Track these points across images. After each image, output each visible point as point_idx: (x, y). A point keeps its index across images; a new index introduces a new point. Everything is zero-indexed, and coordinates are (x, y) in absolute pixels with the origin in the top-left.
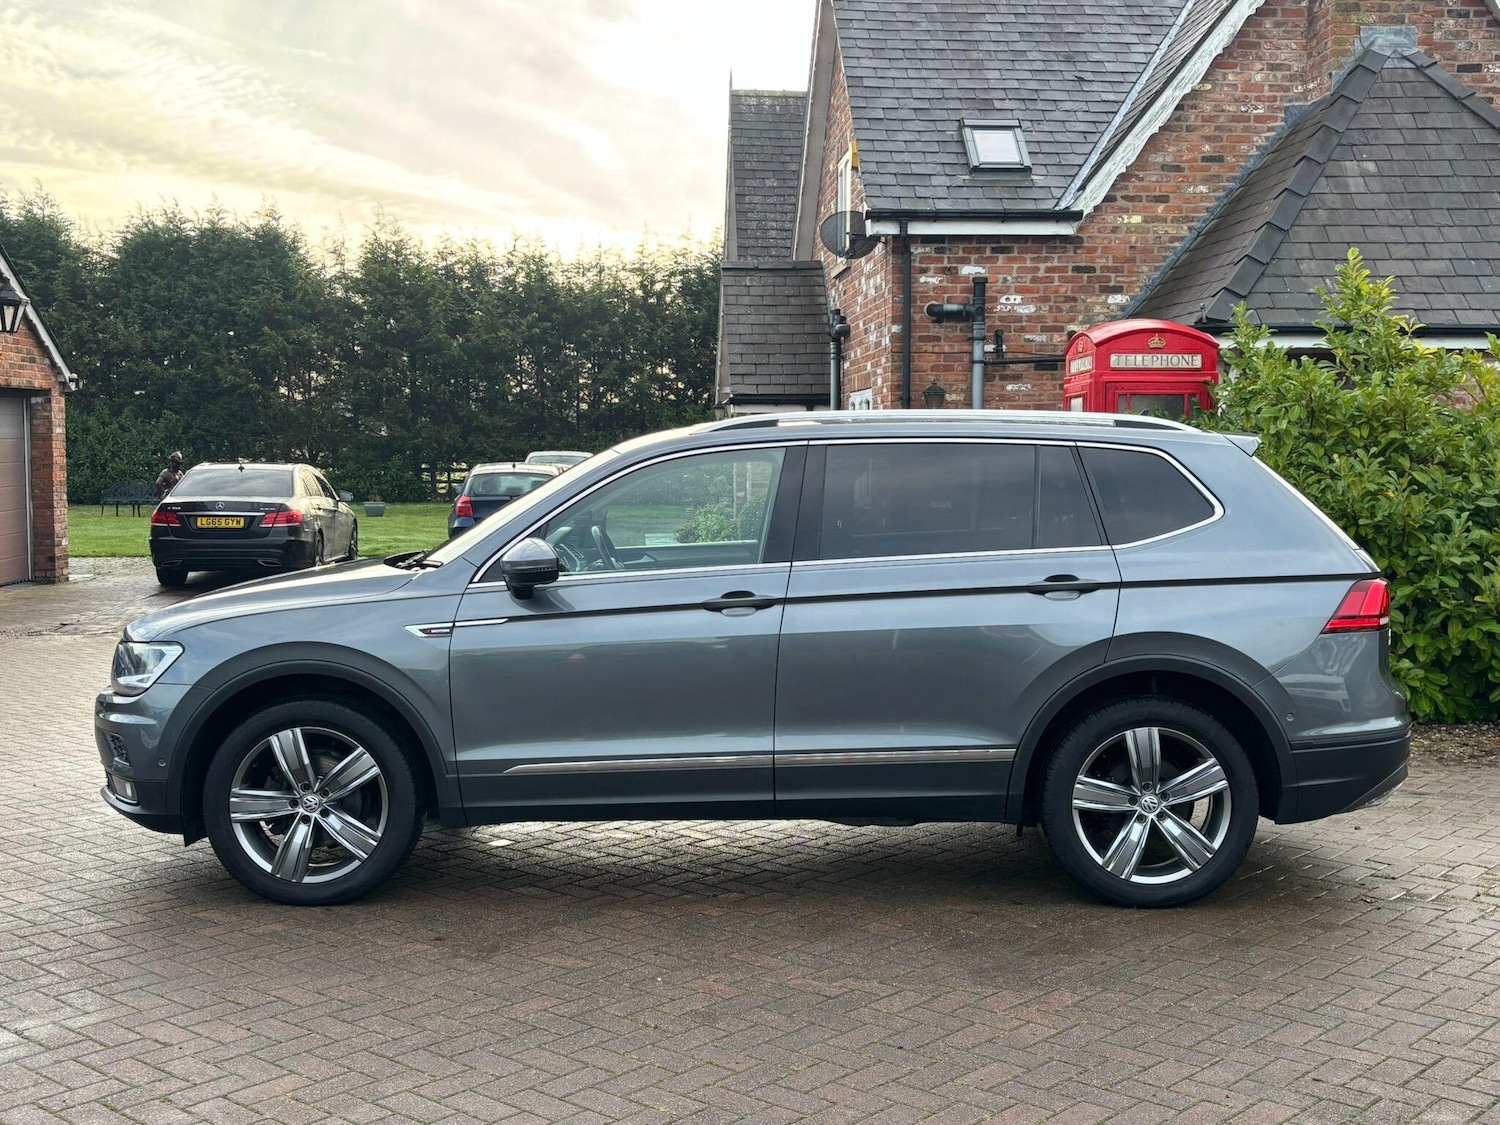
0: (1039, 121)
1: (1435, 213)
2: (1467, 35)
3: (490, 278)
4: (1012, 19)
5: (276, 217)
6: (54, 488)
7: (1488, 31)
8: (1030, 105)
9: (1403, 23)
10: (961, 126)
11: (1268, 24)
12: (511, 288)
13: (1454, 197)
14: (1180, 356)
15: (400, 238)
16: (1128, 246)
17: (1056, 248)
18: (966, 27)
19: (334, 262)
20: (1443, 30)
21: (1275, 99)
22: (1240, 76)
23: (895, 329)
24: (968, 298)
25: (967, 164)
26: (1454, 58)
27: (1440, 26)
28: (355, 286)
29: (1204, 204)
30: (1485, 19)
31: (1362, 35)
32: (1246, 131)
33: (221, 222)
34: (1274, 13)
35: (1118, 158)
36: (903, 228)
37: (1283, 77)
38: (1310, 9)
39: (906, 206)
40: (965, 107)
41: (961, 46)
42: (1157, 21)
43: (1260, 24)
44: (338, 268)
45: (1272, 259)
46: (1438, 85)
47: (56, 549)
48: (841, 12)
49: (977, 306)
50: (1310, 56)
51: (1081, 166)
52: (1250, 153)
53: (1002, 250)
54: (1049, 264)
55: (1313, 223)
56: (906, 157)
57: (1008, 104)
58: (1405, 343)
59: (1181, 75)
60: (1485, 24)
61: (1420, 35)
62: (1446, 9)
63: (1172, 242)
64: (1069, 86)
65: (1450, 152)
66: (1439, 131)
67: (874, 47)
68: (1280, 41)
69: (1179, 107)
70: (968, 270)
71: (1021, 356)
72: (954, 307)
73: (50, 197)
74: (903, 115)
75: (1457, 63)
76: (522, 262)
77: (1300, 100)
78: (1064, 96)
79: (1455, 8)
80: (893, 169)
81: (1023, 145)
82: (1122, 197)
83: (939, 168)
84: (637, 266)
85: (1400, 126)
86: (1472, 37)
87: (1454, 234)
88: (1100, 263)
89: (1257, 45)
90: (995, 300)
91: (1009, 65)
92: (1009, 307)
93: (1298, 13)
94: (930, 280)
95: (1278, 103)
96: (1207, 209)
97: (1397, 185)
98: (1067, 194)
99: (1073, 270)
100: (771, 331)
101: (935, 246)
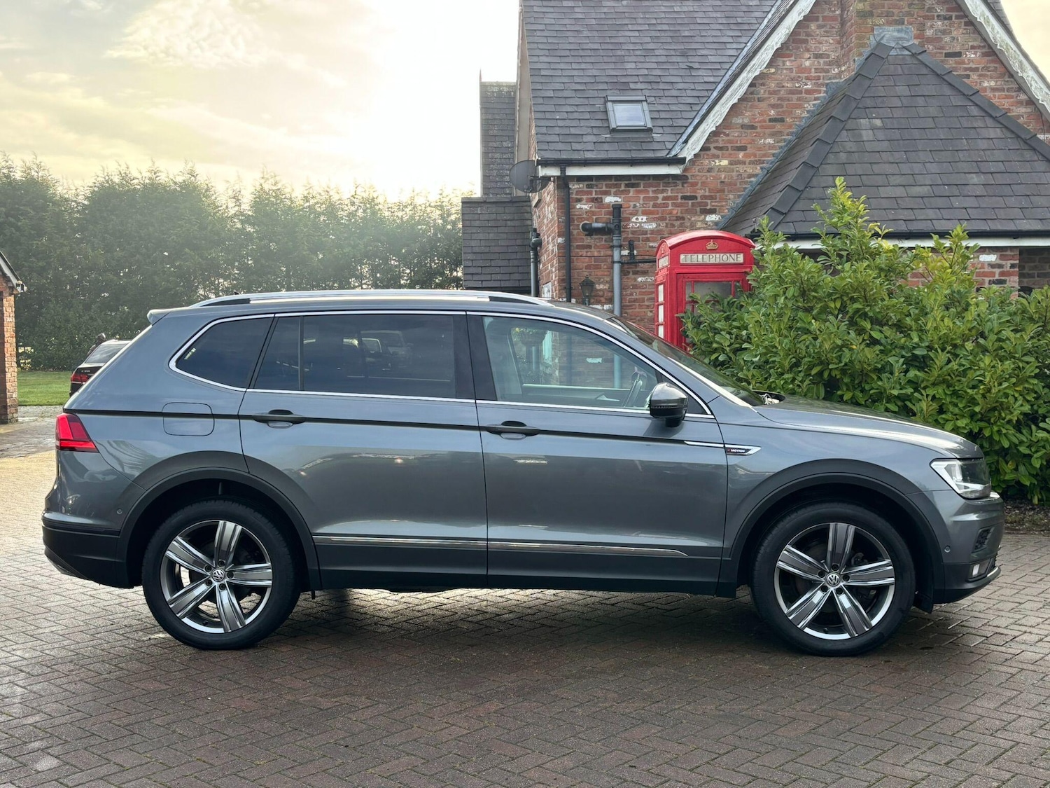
0: (660, 97)
1: (921, 154)
2: (951, 32)
3: (339, 213)
4: (646, 27)
5: (195, 175)
6: (6, 359)
7: (965, 29)
8: (655, 86)
9: (903, 24)
10: (606, 101)
11: (813, 26)
12: (353, 220)
13: (935, 142)
14: (728, 255)
15: (278, 188)
16: (719, 181)
17: (669, 183)
18: (614, 34)
19: (234, 204)
20: (934, 29)
21: (819, 78)
22: (794, 63)
23: (560, 240)
24: (609, 218)
25: (609, 127)
26: (942, 48)
27: (932, 26)
28: (247, 220)
29: (771, 151)
30: (962, 21)
31: (875, 33)
32: (800, 100)
33: (157, 179)
34: (817, 19)
35: (710, 121)
36: (563, 171)
37: (824, 62)
38: (841, 15)
39: (564, 156)
40: (610, 88)
41: (610, 47)
42: (746, 27)
43: (808, 27)
44: (237, 208)
45: (806, 187)
46: (926, 65)
47: (8, 400)
48: (528, 25)
49: (615, 224)
50: (842, 47)
51: (687, 127)
52: (803, 115)
53: (633, 186)
54: (665, 195)
55: (837, 162)
56: (568, 123)
57: (639, 86)
58: (874, 243)
59: (752, 63)
60: (963, 24)
61: (915, 32)
62: (936, 14)
63: (749, 178)
64: (682, 73)
65: (933, 111)
66: (927, 98)
67: (549, 48)
68: (822, 38)
69: (752, 85)
70: (609, 199)
71: (647, 257)
72: (599, 225)
73: (42, 164)
74: (566, 94)
75: (944, 51)
76: (361, 203)
77: (837, 79)
78: (679, 79)
79: (942, 13)
80: (557, 130)
81: (647, 113)
82: (714, 148)
83: (589, 130)
84: (439, 204)
85: (899, 94)
86: (954, 33)
87: (933, 168)
88: (700, 193)
89: (806, 41)
90: (629, 220)
91: (642, 59)
92: (638, 225)
93: (833, 19)
94: (584, 207)
95: (821, 81)
96: (773, 155)
97: (896, 135)
98: (676, 146)
99: (681, 199)
100: (493, 244)
101: (586, 183)
